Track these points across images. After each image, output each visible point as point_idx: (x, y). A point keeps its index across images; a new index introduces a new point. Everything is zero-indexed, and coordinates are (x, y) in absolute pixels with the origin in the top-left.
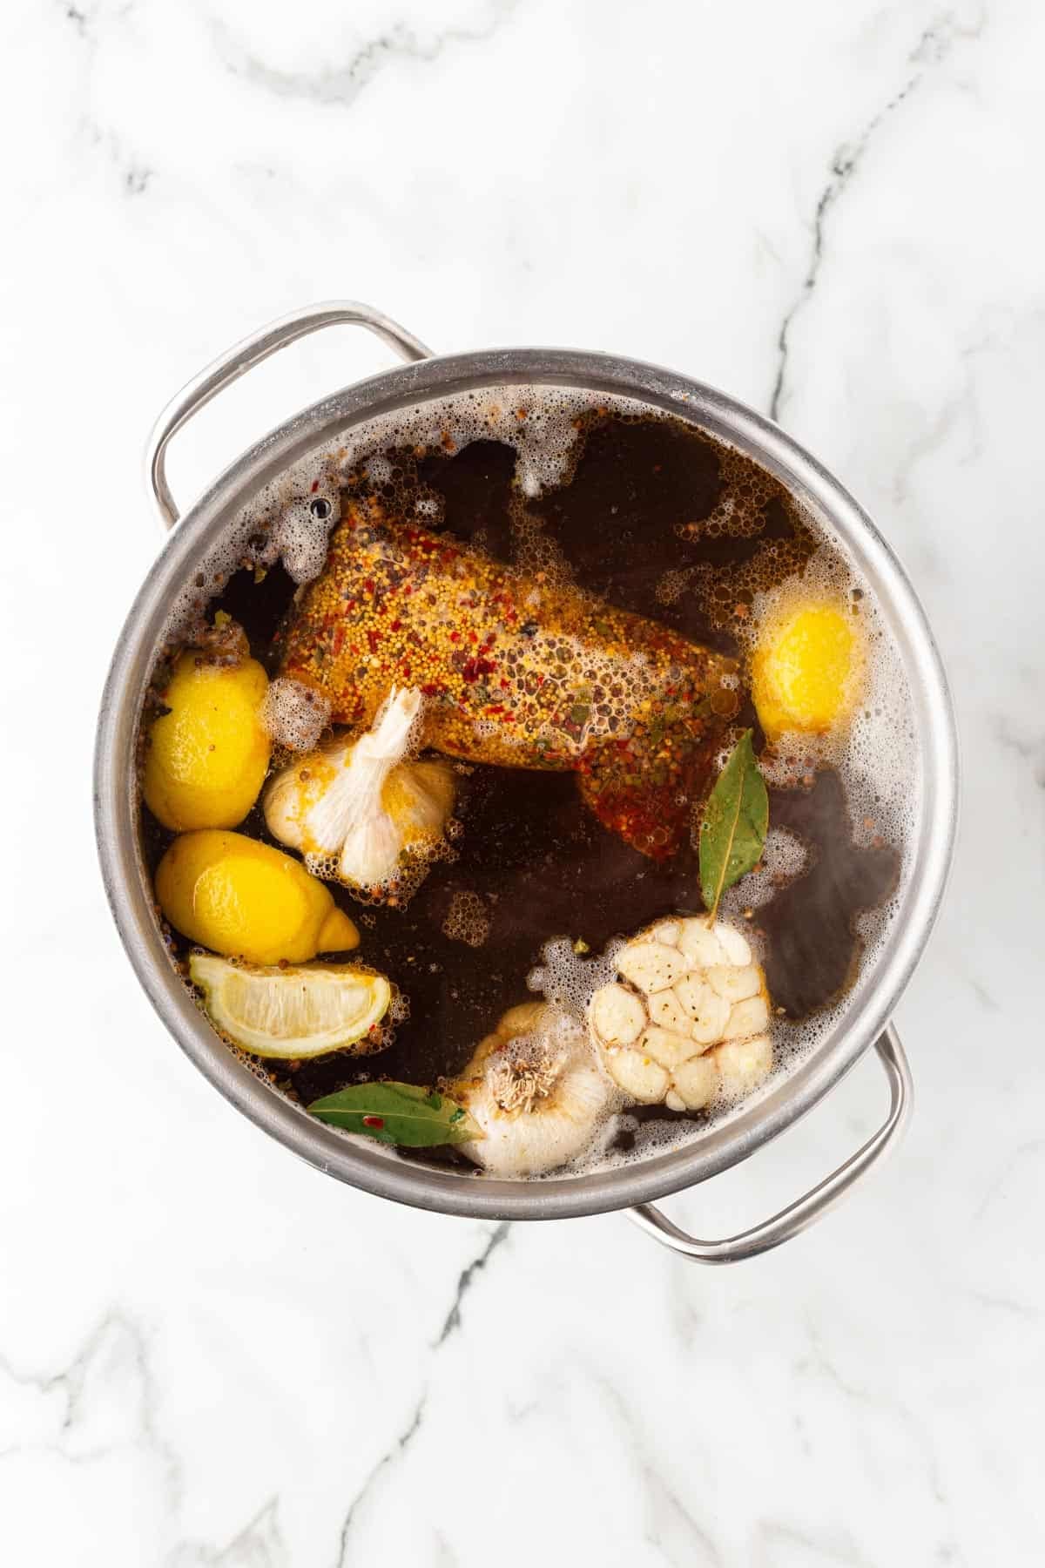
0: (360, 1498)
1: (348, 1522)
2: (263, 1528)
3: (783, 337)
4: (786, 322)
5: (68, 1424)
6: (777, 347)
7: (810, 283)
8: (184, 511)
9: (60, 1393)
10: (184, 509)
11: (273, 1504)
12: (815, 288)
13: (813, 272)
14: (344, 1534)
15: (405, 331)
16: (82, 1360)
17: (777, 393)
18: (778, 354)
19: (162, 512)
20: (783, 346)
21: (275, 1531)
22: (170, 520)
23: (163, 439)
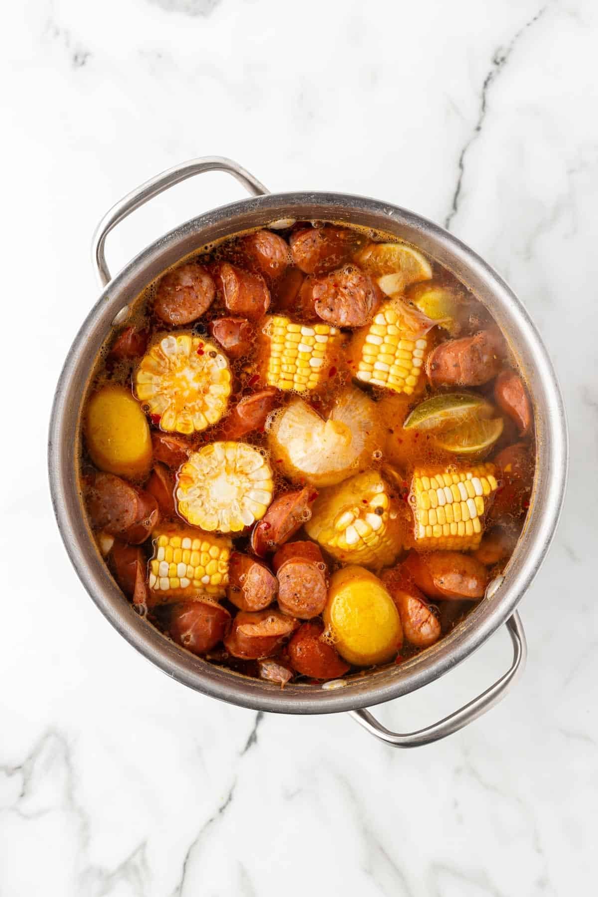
0: (195, 843)
1: (187, 857)
2: (137, 860)
3: (461, 160)
4: (463, 152)
5: (22, 795)
6: (457, 165)
7: (478, 129)
8: (114, 275)
9: (18, 777)
10: (114, 274)
11: (143, 846)
12: (482, 131)
13: (480, 123)
14: (185, 864)
15: (253, 177)
16: (31, 757)
17: (457, 194)
18: (458, 170)
19: (102, 277)
20: (461, 166)
21: (144, 861)
22: (105, 280)
23: (104, 232)
